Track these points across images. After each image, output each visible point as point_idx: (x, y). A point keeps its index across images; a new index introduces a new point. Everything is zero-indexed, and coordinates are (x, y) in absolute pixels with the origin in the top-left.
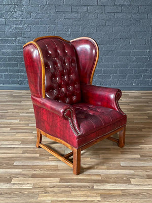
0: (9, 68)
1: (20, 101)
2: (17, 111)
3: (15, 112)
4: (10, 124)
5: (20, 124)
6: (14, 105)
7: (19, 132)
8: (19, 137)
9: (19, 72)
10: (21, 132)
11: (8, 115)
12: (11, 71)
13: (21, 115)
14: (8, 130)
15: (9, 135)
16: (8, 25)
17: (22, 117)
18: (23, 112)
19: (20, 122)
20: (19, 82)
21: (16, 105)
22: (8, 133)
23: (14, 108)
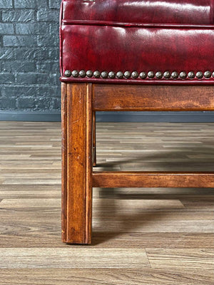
0: (15, 74)
12: (21, 80)
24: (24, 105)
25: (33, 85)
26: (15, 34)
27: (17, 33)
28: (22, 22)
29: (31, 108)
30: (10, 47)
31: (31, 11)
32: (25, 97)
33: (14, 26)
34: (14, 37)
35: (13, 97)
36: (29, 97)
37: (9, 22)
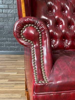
0: (8, 39)
1: (17, 60)
2: (15, 66)
3: (12, 67)
4: (8, 75)
5: (18, 76)
6: (11, 63)
7: (17, 84)
8: (18, 88)
9: (15, 42)
10: (20, 84)
11: (6, 68)
12: (10, 41)
13: (18, 69)
14: (6, 81)
15: (7, 86)
16: (10, 9)
17: (19, 70)
18: (19, 67)
19: (18, 74)
20: (15, 49)
21: (14, 63)
22: (6, 84)
23: (12, 64)
24: (11, 49)
25: (14, 43)
26: (8, 26)
27: (9, 25)
28: (10, 22)
29: (14, 50)
30: (6, 30)
31: (13, 18)
32: (11, 47)
33: (8, 23)
34: (8, 27)
35: (8, 47)
36: (13, 47)
37: (6, 22)
